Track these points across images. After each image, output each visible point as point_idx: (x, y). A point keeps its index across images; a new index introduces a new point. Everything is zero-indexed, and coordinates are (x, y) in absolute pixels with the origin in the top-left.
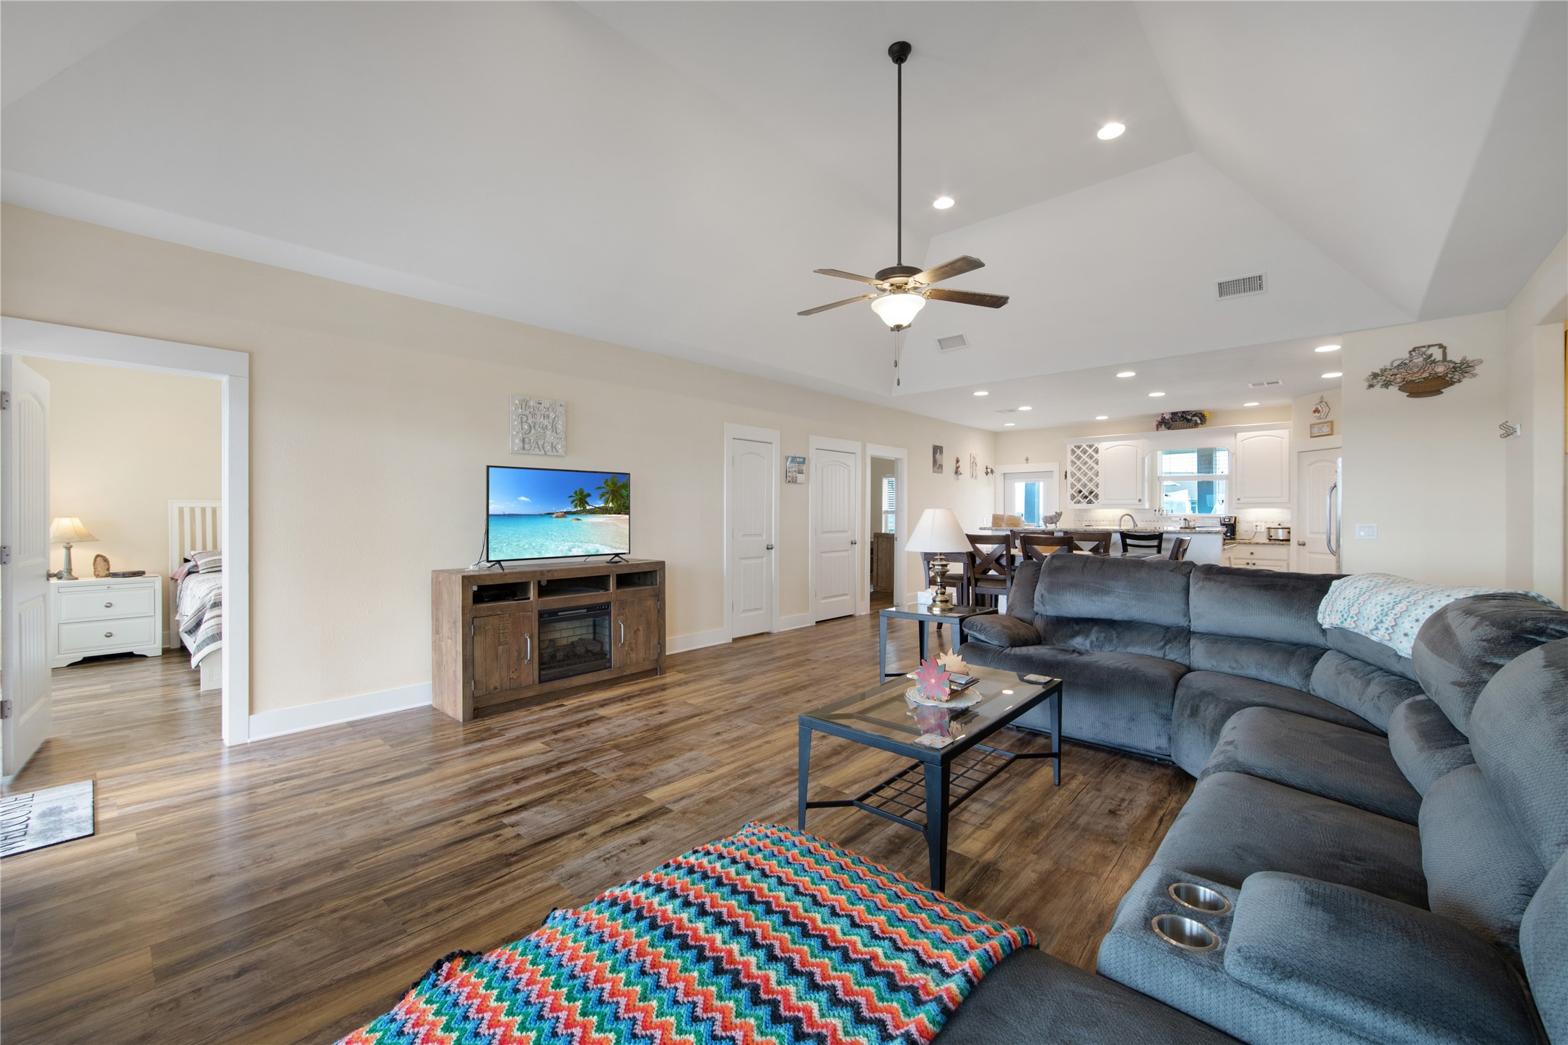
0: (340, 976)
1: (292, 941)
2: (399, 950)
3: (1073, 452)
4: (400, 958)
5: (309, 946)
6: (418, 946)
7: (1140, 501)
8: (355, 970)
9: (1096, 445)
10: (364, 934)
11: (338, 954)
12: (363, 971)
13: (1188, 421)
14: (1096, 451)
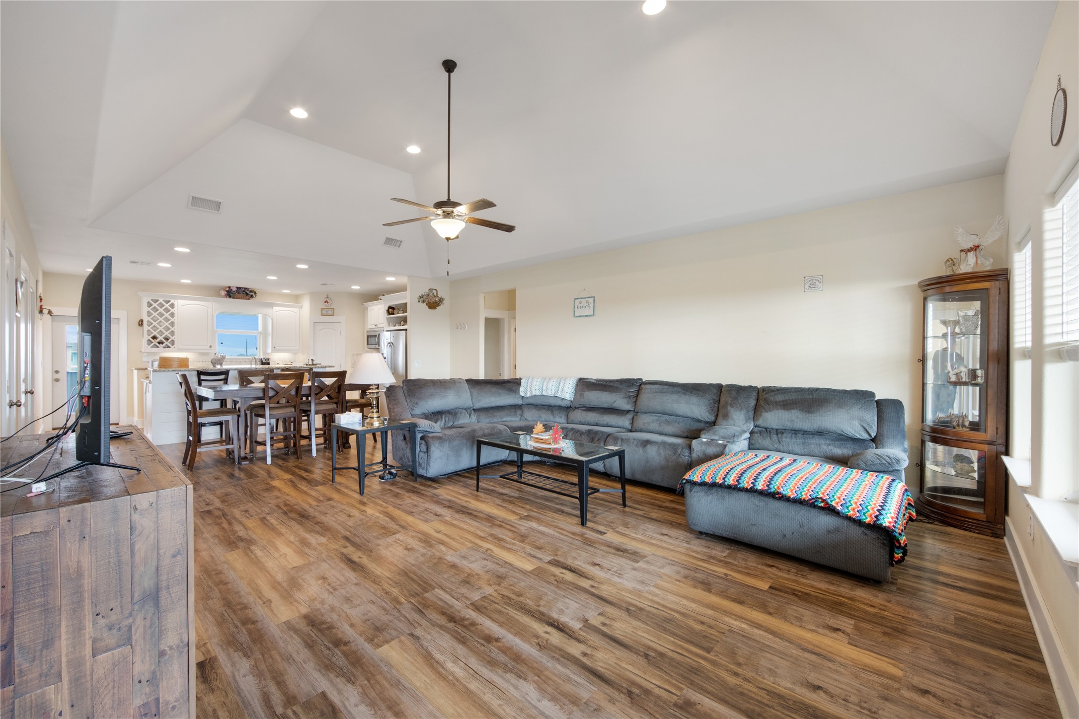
0: (779, 640)
1: (777, 679)
2: (744, 626)
3: (150, 305)
4: (749, 623)
5: (773, 668)
6: (735, 620)
7: (211, 347)
8: (770, 636)
9: (172, 301)
10: (744, 647)
11: (767, 650)
12: (768, 633)
13: (247, 294)
14: (172, 306)
